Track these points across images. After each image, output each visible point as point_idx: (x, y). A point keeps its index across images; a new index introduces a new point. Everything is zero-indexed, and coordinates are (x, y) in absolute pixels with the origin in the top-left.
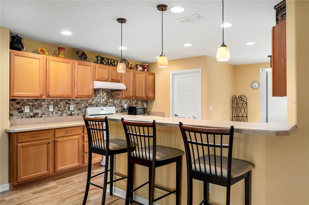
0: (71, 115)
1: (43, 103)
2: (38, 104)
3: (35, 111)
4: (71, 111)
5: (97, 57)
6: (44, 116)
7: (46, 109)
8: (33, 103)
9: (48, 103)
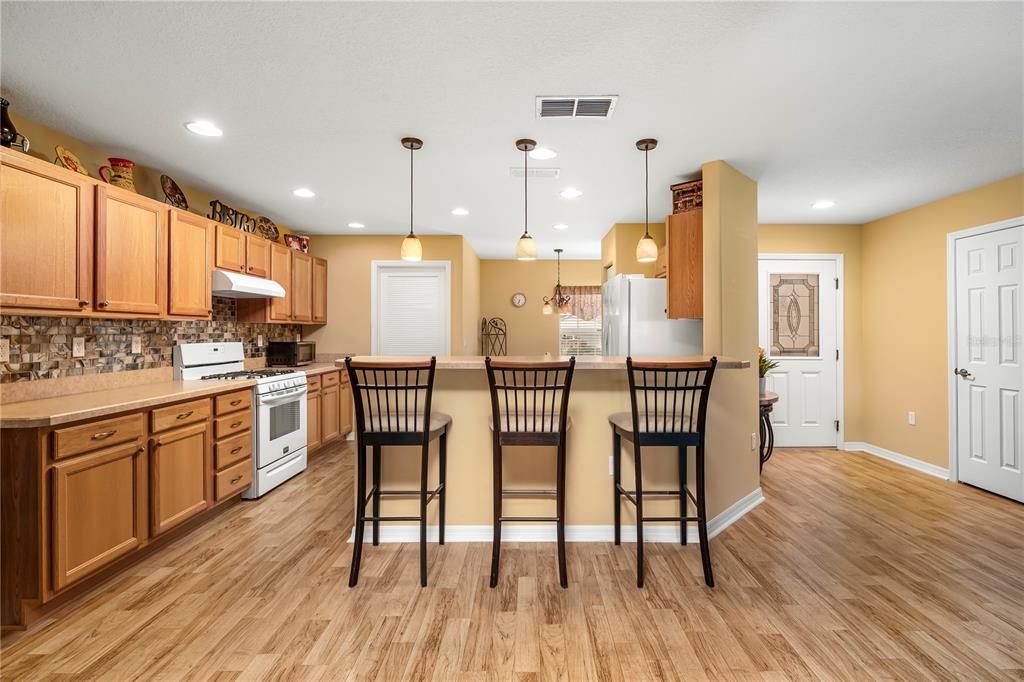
0: (134, 367)
1: (54, 331)
2: (38, 332)
3: (26, 358)
4: (134, 354)
5: (213, 204)
6: (55, 373)
7: (61, 349)
8: (23, 330)
9: (70, 332)
